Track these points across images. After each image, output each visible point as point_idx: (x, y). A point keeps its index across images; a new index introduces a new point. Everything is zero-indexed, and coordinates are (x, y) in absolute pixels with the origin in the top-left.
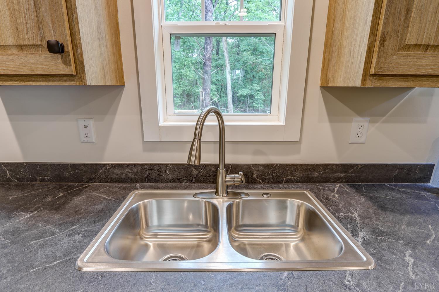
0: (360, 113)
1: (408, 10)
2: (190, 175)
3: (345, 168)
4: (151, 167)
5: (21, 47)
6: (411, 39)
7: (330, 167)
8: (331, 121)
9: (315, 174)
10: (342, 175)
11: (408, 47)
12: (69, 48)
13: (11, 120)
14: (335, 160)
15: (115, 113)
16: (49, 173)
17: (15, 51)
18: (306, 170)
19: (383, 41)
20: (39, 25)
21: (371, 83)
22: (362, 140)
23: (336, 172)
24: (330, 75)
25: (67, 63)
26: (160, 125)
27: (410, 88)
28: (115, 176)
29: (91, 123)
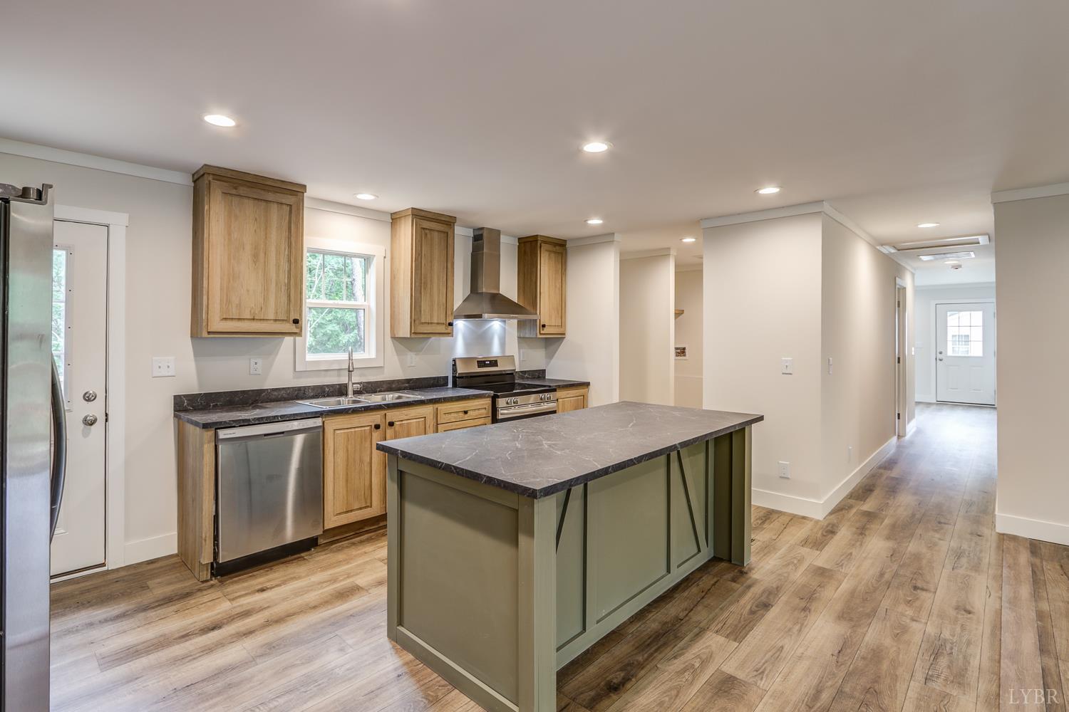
1: (421, 311)
2: (324, 392)
3: (408, 381)
4: (299, 389)
5: (276, 320)
6: (423, 321)
7: (401, 381)
8: (398, 355)
9: (394, 386)
10: (407, 385)
11: (423, 323)
12: (300, 322)
13: (196, 360)
15: (277, 354)
16: (222, 399)
17: (272, 322)
18: (389, 383)
19: (414, 321)
20: (288, 311)
21: (413, 336)
22: (413, 365)
23: (404, 383)
24: (395, 332)
25: (298, 328)
26: (306, 361)
27: (430, 338)
28: (274, 397)
29: (260, 361)
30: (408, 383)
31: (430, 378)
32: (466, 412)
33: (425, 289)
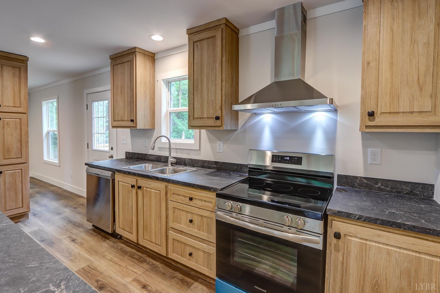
0: (219, 139)
1: (194, 109)
3: (216, 163)
5: (128, 120)
7: (210, 162)
8: (210, 142)
9: (206, 165)
10: (215, 166)
11: (196, 118)
12: (135, 121)
13: (131, 139)
14: (213, 160)
15: (152, 137)
16: (136, 156)
18: (202, 162)
19: (190, 117)
23: (213, 164)
25: (134, 124)
26: (162, 141)
29: (147, 140)
30: (216, 165)
31: (234, 164)
32: (191, 199)
33: (196, 90)
